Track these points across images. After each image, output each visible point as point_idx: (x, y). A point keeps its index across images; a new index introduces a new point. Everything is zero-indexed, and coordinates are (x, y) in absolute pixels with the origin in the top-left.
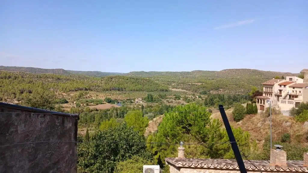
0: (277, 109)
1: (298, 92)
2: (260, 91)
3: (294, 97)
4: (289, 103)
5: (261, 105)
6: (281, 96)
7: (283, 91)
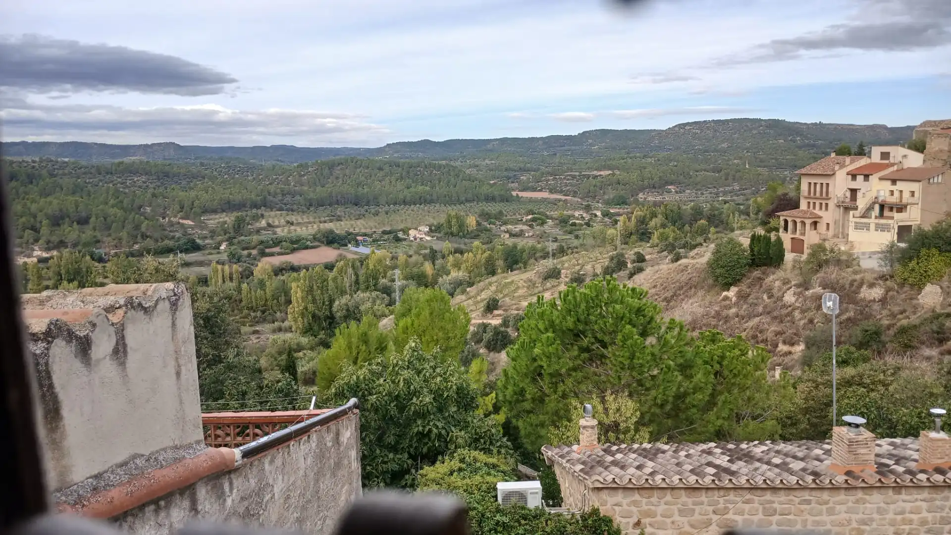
0: (843, 248)
1: (906, 196)
2: (792, 194)
3: (895, 210)
4: (878, 227)
5: (793, 236)
6: (856, 208)
7: (862, 191)
